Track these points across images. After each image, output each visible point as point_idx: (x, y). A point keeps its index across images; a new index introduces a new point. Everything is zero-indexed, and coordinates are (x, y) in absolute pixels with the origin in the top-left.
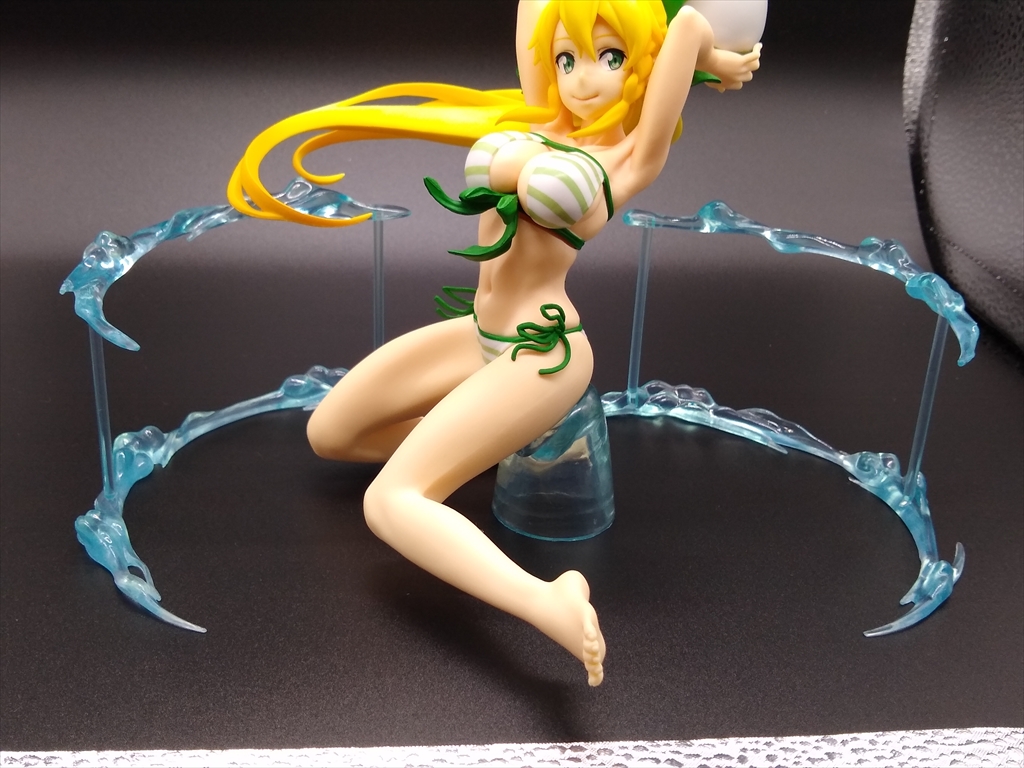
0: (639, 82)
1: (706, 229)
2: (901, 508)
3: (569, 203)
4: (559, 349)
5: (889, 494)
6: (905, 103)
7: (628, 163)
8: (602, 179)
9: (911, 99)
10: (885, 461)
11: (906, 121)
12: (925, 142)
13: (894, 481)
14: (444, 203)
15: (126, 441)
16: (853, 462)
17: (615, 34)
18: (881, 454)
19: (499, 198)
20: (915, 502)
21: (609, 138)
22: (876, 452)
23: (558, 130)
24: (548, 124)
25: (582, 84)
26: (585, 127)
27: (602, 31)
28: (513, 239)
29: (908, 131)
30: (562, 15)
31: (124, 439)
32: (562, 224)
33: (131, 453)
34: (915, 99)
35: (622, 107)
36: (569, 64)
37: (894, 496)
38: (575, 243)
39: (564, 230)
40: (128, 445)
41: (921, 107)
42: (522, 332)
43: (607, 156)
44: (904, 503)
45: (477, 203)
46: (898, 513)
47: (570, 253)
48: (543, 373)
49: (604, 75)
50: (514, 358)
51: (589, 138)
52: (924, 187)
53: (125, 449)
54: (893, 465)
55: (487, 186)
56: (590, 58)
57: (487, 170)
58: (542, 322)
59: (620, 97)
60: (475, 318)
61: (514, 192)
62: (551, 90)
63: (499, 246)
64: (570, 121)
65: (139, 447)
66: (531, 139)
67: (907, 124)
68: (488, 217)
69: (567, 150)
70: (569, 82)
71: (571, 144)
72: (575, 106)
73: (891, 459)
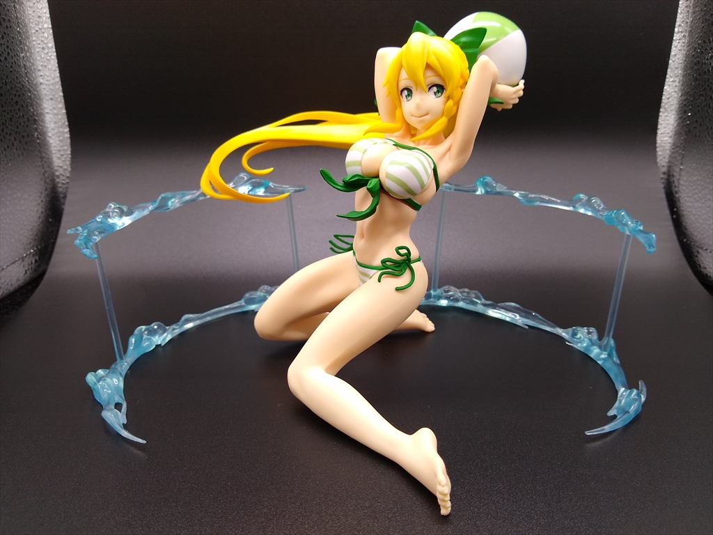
0: (454, 105)
1: (478, 193)
3: (413, 183)
4: (408, 273)
5: (592, 351)
7: (448, 155)
8: (433, 167)
14: (333, 185)
16: (567, 333)
17: (438, 75)
19: (368, 180)
21: (436, 140)
22: (583, 327)
23: (403, 137)
24: (396, 134)
25: (418, 107)
26: (420, 134)
27: (429, 73)
28: (377, 207)
30: (404, 64)
32: (408, 196)
36: (409, 95)
37: (595, 352)
38: (416, 207)
39: (410, 200)
42: (384, 264)
43: (436, 152)
45: (354, 184)
47: (413, 213)
49: (432, 101)
51: (422, 141)
55: (360, 174)
56: (422, 90)
57: (360, 163)
58: (396, 257)
60: (354, 253)
61: (377, 176)
62: (398, 112)
64: (410, 131)
66: (387, 143)
68: (361, 193)
69: (410, 149)
70: (409, 106)
71: (412, 145)
72: (413, 122)
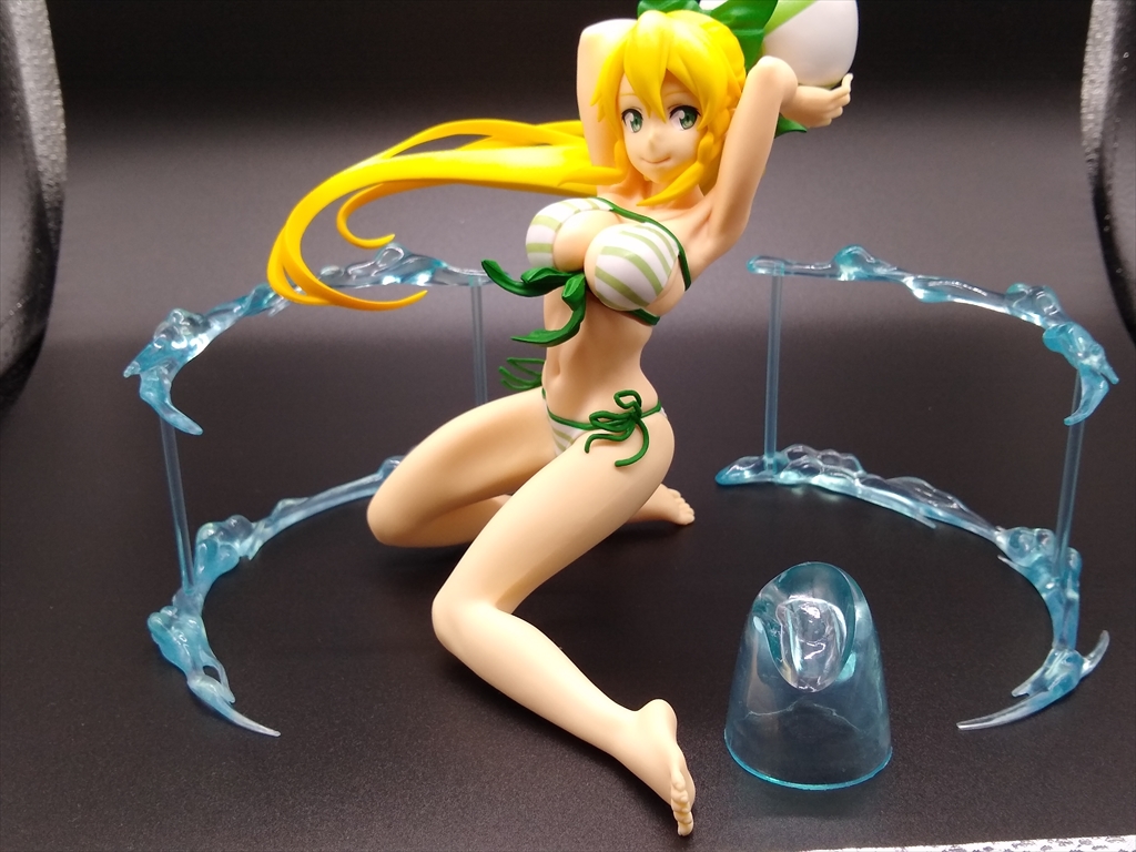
0: (715, 142)
2: (1047, 590)
4: (636, 437)
6: (1085, 129)
7: (706, 228)
8: (677, 253)
9: (1091, 125)
10: (1040, 538)
11: (1088, 150)
12: (1108, 171)
13: (1044, 561)
14: (504, 285)
15: (212, 532)
18: (1037, 530)
20: (1063, 585)
24: (614, 187)
26: (657, 193)
28: (582, 324)
29: (1090, 161)
30: (627, 68)
31: (209, 530)
33: (215, 545)
34: (1097, 125)
35: (695, 169)
36: (636, 122)
38: (649, 320)
40: (212, 536)
41: (1103, 133)
42: (595, 422)
43: (682, 223)
44: (1050, 586)
46: (1044, 596)
47: (644, 332)
48: (619, 465)
50: (587, 450)
52: (1108, 223)
53: (210, 541)
54: (1048, 542)
57: (551, 249)
59: (694, 158)
63: (566, 332)
65: (222, 538)
67: (1087, 154)
71: (643, 212)
73: (1046, 536)
